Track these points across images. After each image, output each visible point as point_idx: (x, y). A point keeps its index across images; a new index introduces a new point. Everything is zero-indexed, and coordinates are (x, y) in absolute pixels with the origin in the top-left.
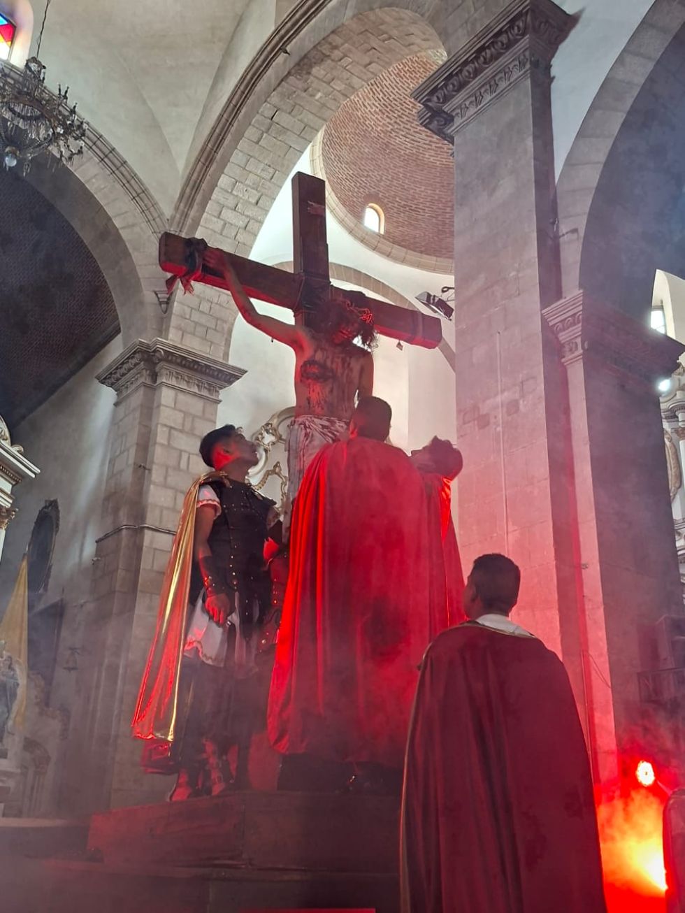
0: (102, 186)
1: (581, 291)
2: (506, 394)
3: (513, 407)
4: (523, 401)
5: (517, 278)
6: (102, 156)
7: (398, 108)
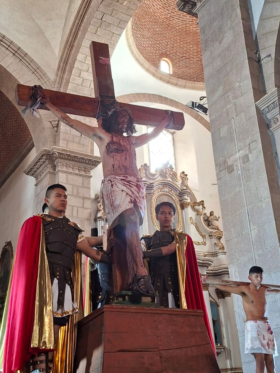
0: (16, 68)
1: (276, 88)
2: (241, 152)
3: (246, 159)
4: (251, 155)
5: (240, 87)
6: (14, 52)
7: (172, 4)
